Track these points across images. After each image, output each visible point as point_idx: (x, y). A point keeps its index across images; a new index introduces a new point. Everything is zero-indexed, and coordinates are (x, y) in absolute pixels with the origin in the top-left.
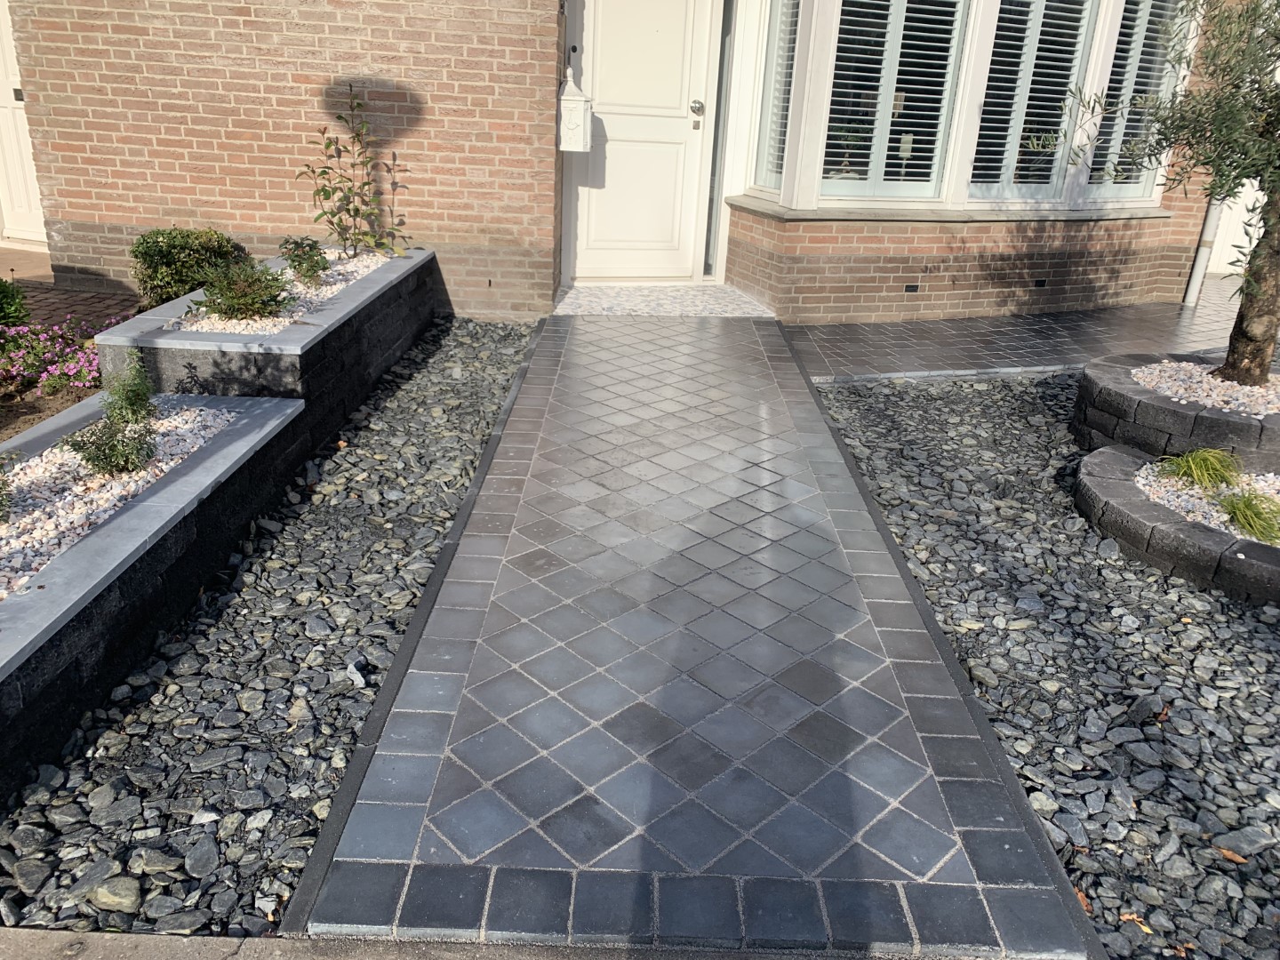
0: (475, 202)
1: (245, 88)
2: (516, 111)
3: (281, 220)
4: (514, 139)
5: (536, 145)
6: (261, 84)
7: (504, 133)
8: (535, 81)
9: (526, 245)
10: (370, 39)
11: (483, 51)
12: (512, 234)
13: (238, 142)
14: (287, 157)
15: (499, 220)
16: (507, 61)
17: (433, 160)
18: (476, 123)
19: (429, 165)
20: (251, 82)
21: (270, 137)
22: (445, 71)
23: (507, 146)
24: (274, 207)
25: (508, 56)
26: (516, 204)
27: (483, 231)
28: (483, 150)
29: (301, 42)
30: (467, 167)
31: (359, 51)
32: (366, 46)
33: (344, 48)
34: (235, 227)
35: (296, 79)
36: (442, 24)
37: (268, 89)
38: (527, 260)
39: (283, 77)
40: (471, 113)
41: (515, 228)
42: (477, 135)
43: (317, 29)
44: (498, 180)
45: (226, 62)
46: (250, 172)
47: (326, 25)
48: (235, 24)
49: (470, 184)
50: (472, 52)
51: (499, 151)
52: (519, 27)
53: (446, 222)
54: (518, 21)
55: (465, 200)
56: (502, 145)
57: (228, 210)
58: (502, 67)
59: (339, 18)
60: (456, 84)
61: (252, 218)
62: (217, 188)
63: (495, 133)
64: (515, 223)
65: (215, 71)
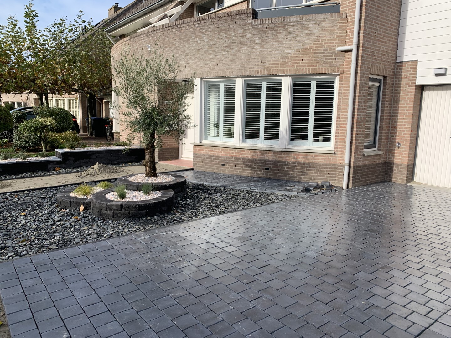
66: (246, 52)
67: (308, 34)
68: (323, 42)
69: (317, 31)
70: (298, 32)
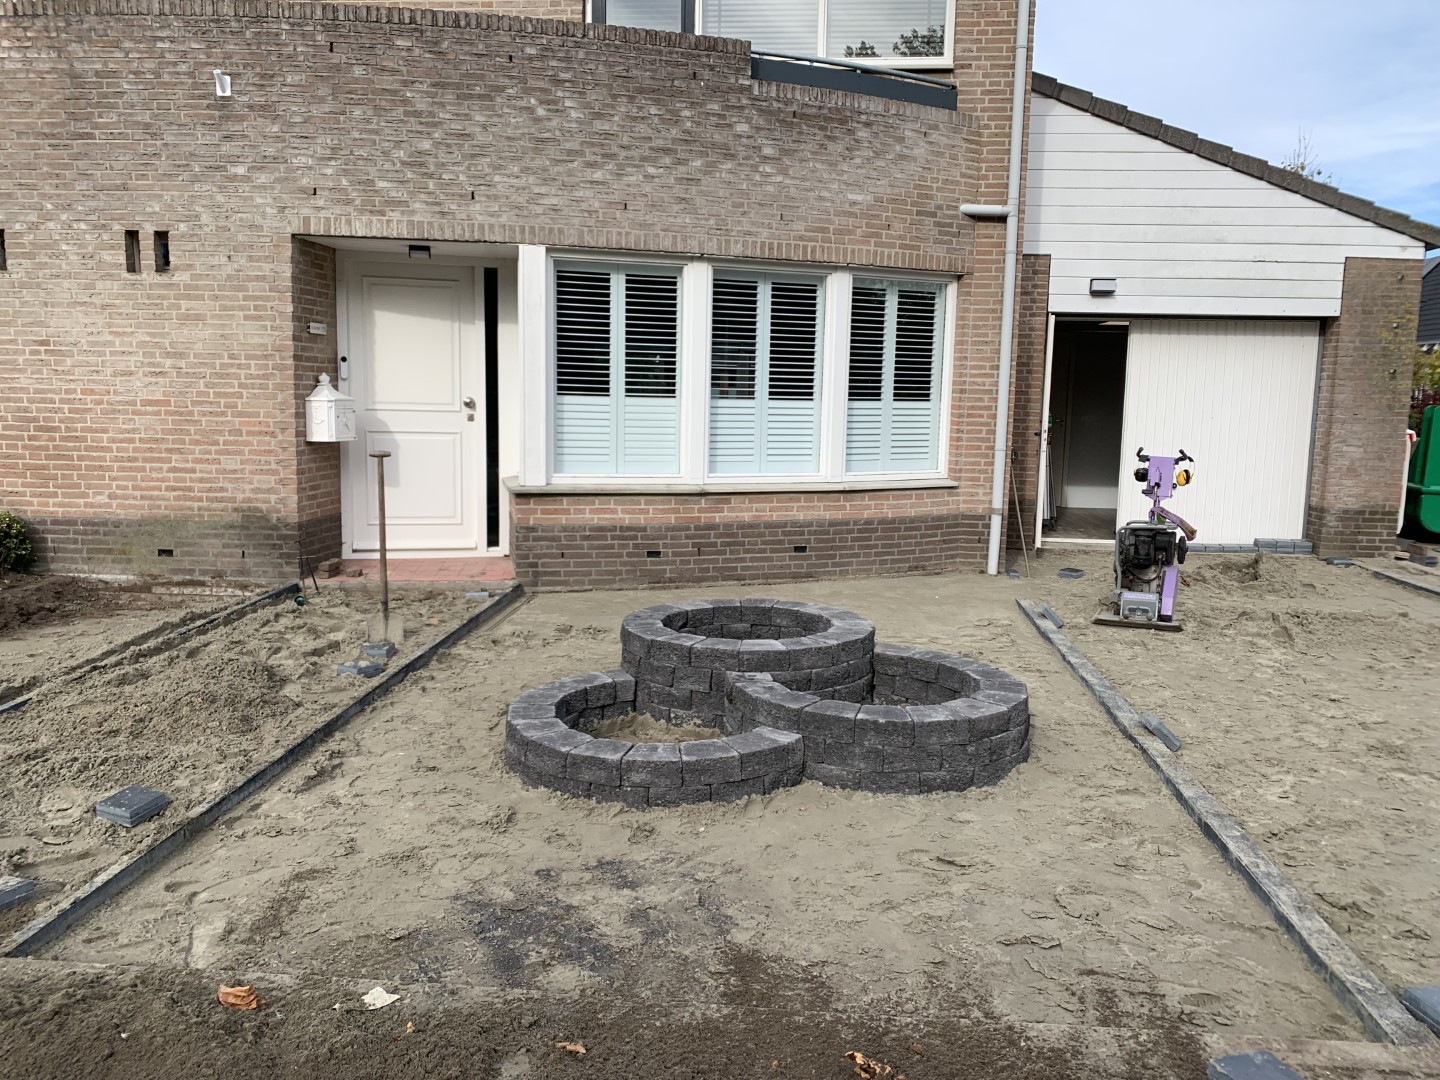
0: (229, 486)
1: (44, 401)
2: (262, 411)
3: (70, 505)
4: (260, 433)
5: (280, 437)
6: (57, 398)
7: (252, 429)
8: (278, 387)
9: (274, 521)
10: (141, 359)
11: (232, 365)
12: (261, 511)
13: (37, 443)
14: (75, 453)
15: (249, 500)
16: (253, 371)
17: (193, 453)
18: (229, 422)
19: (190, 457)
20: (49, 396)
21: (63, 439)
22: (202, 381)
23: (254, 440)
24: (65, 495)
25: (253, 368)
26: (265, 486)
27: (236, 510)
28: (235, 443)
29: (88, 364)
30: (222, 457)
31: (133, 368)
32: (139, 364)
33: (121, 367)
34: (32, 512)
35: (84, 392)
36: (199, 345)
37: (62, 401)
38: (275, 533)
39: (75, 391)
40: (223, 414)
41: (264, 507)
42: (230, 431)
43: (102, 354)
44: (248, 467)
45: (30, 381)
46: (44, 467)
47: (108, 350)
48: (38, 352)
49: (225, 471)
50: (223, 366)
51: (248, 443)
52: (262, 345)
53: (205, 504)
54: (261, 341)
55: (221, 485)
56: (251, 438)
57: (28, 498)
58: (249, 377)
59: (117, 344)
60: (211, 391)
61: (47, 504)
62: (20, 481)
63: (244, 430)
64: (264, 502)
65: (22, 388)
66: (732, 178)
67: (902, 157)
68: (934, 185)
69: (920, 151)
70: (879, 146)
